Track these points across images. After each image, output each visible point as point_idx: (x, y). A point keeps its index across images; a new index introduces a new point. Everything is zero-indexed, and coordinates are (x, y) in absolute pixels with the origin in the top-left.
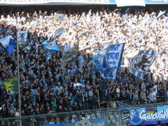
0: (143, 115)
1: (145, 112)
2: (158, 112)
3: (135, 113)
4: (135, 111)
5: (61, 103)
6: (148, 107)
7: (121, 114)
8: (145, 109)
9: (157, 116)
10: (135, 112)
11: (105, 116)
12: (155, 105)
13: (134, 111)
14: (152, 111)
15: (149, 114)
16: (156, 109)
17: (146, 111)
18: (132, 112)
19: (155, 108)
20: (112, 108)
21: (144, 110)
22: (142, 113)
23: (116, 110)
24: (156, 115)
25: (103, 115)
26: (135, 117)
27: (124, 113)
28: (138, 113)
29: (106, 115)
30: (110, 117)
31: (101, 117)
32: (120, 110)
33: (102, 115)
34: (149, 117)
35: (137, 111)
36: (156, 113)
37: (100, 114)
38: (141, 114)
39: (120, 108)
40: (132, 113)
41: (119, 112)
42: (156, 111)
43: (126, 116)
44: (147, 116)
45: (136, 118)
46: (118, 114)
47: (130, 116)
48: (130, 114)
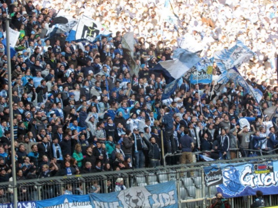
0: (247, 177)
1: (250, 172)
2: (276, 172)
3: (232, 174)
4: (231, 170)
5: (90, 153)
6: (256, 163)
7: (205, 175)
8: (251, 165)
9: (274, 180)
10: (231, 172)
11: (174, 179)
12: (270, 159)
13: (229, 171)
14: (264, 170)
15: (259, 175)
16: (271, 167)
17: (252, 169)
18: (226, 171)
19: (270, 164)
20: (188, 165)
21: (248, 167)
22: (244, 174)
23: (196, 168)
24: (272, 177)
25: (171, 177)
26: (231, 181)
27: (211, 175)
28: (236, 174)
29: (176, 177)
30: (185, 181)
31: (166, 181)
32: (204, 168)
33: (170, 179)
34: (258, 181)
35: (236, 171)
36: (272, 174)
37: (166, 175)
38: (243, 176)
39: (203, 165)
40: (226, 174)
41: (201, 172)
42: (272, 170)
43: (214, 180)
44: (254, 178)
45: (234, 182)
46: (199, 176)
47: (222, 179)
48: (222, 175)
